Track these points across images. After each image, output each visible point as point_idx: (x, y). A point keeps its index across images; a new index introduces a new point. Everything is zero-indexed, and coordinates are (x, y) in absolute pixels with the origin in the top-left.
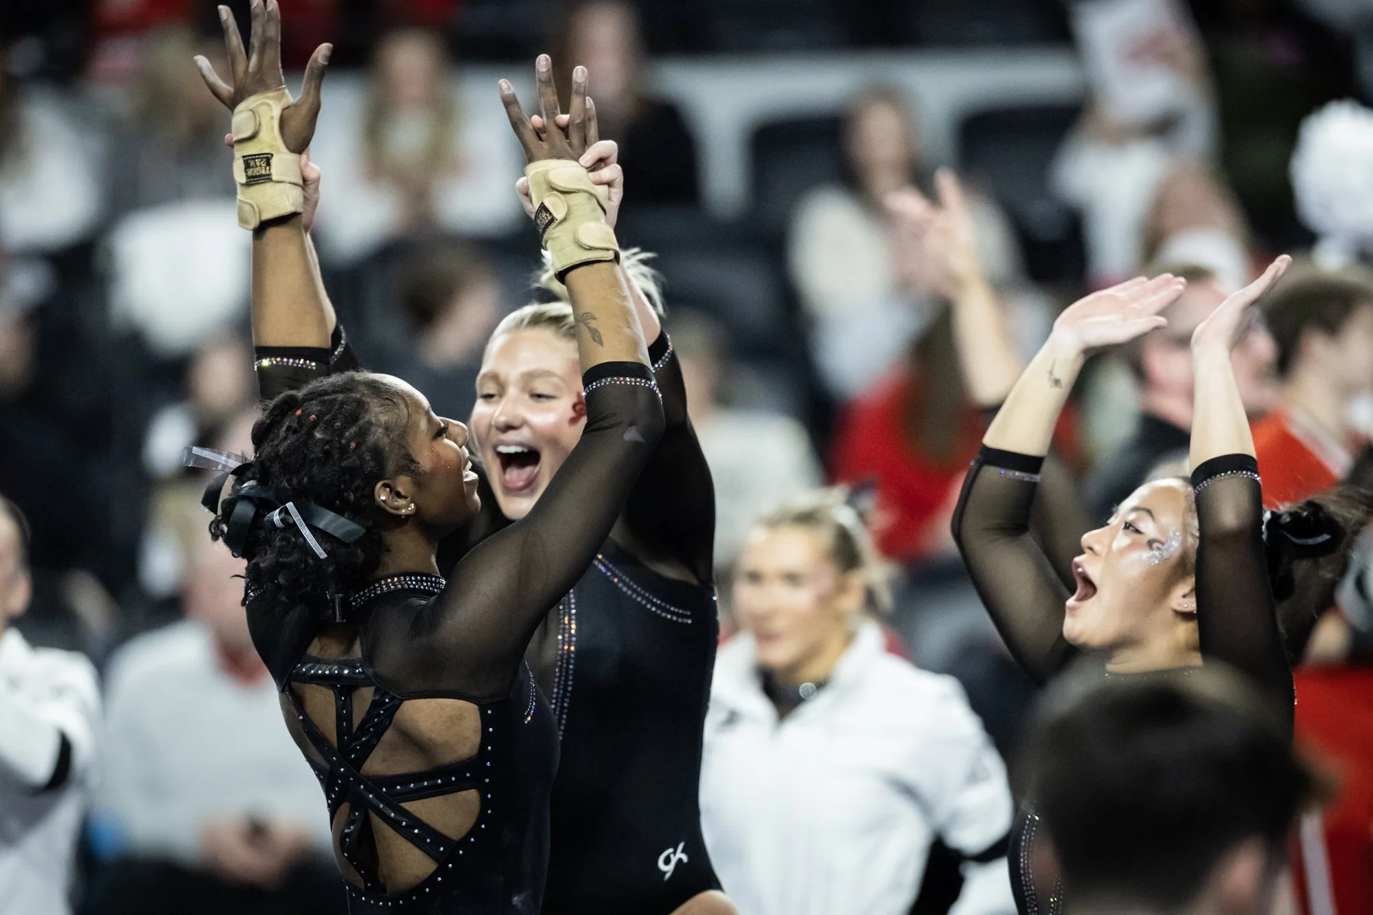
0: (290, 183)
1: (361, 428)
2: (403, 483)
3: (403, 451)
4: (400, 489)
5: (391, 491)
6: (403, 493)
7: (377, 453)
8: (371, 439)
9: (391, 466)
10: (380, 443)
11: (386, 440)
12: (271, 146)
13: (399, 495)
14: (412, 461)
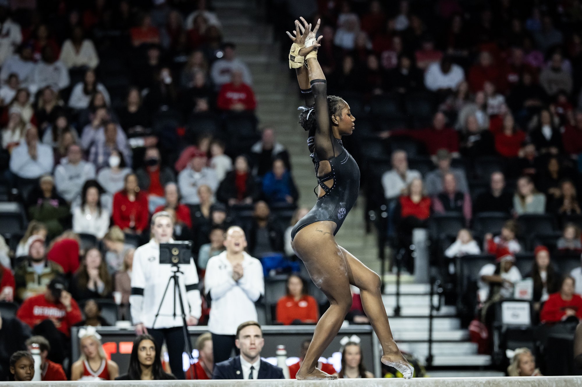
0: (298, 62)
1: (335, 104)
2: (338, 118)
3: (341, 112)
4: (337, 119)
5: (335, 118)
6: (337, 120)
7: (336, 109)
8: (336, 106)
9: (337, 113)
10: (337, 108)
11: (338, 108)
12: (296, 55)
13: (336, 120)
14: (341, 115)
